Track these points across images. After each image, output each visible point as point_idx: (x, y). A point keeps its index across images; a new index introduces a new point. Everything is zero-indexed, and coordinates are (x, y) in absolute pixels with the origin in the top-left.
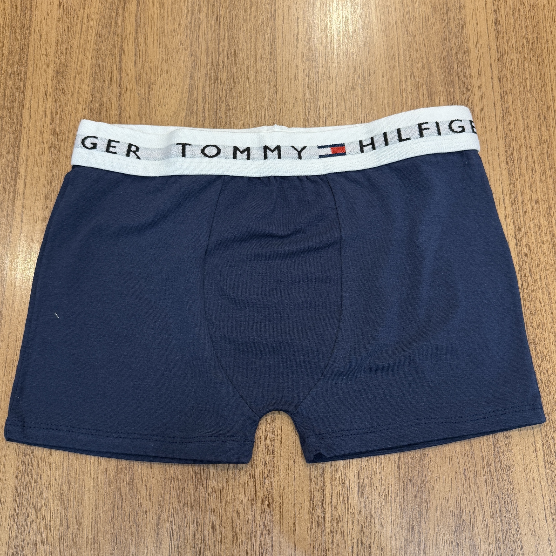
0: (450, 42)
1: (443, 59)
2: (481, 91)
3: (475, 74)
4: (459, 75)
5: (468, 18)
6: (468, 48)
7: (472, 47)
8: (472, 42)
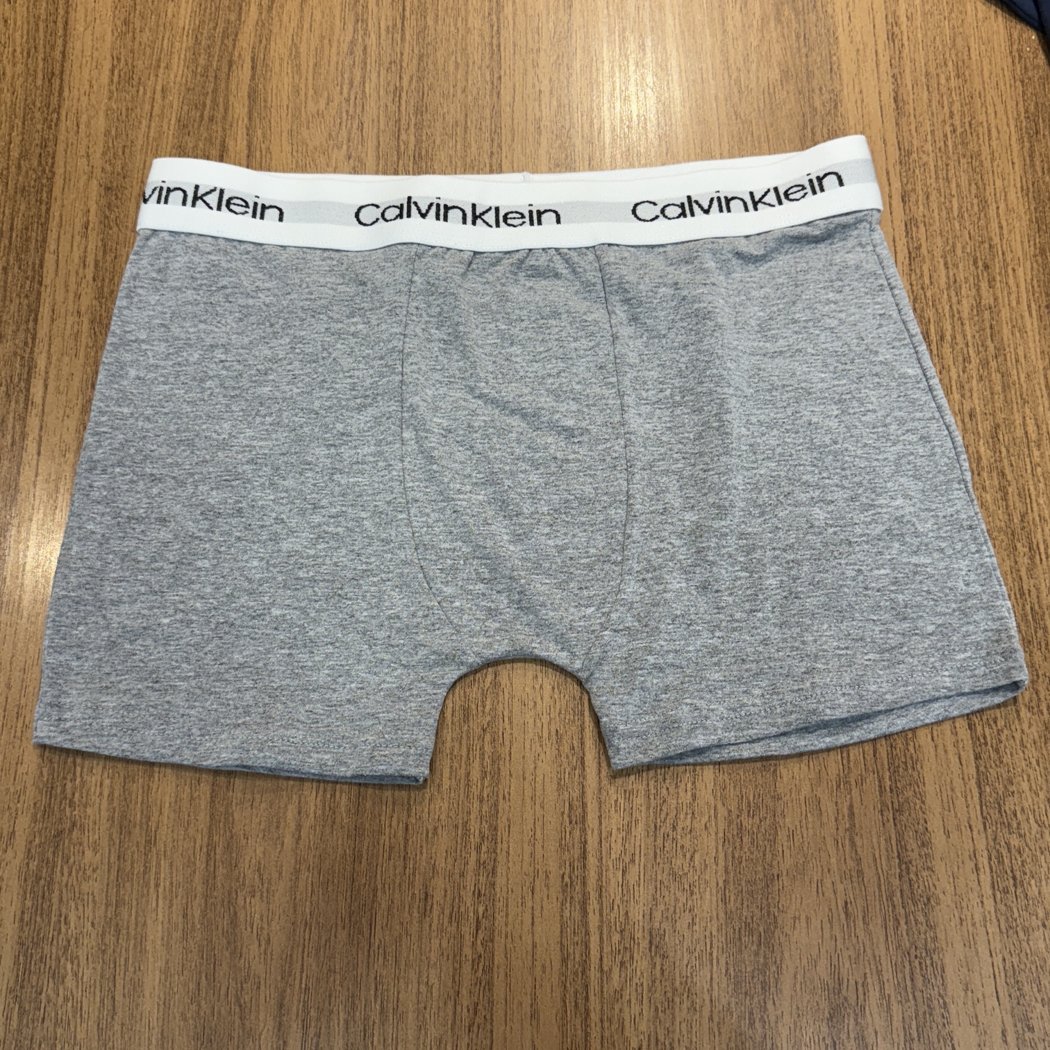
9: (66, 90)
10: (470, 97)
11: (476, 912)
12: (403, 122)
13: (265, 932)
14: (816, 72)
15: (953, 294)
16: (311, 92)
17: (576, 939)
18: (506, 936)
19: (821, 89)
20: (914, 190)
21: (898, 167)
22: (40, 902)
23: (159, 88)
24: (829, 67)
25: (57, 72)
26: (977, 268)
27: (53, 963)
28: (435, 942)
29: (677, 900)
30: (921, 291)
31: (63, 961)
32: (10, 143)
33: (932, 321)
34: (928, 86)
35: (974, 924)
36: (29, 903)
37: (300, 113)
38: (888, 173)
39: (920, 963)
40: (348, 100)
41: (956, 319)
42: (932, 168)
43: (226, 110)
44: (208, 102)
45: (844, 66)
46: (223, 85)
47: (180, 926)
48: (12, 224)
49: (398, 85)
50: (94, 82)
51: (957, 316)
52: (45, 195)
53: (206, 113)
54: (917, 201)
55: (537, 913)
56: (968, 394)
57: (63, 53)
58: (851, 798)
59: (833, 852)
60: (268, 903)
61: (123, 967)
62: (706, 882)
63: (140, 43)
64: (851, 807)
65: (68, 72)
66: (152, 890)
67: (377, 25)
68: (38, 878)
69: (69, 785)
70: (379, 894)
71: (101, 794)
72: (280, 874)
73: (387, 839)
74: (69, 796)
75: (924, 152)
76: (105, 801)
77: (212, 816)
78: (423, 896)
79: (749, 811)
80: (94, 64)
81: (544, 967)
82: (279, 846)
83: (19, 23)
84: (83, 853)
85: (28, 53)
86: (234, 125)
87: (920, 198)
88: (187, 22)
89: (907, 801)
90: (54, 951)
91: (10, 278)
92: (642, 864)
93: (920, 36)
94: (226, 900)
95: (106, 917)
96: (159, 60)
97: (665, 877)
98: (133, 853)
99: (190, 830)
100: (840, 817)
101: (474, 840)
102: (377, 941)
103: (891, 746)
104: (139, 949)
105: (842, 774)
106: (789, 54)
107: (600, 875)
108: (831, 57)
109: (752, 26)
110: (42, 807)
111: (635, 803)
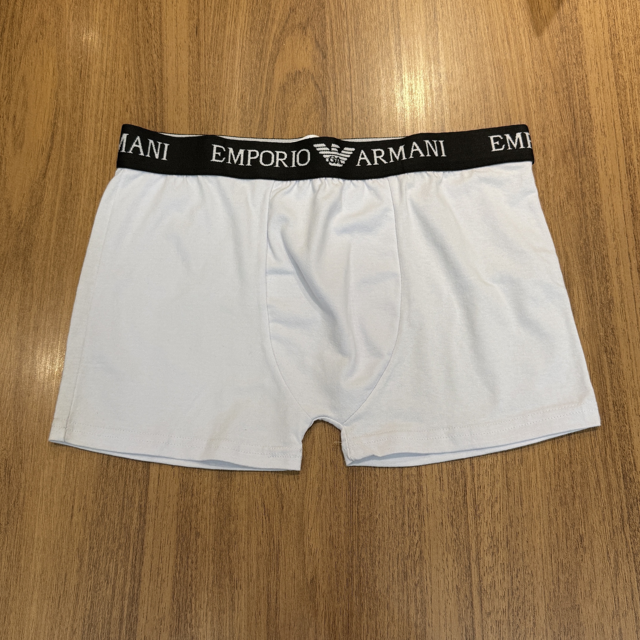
0: (586, 231)
1: (579, 248)
2: (620, 283)
3: (613, 263)
4: (597, 265)
5: (604, 204)
6: (605, 236)
7: (609, 235)
8: (608, 229)
14: (587, 193)
19: (590, 203)
21: (635, 251)
24: (594, 190)
38: (629, 254)
45: (602, 190)
58: (620, 624)
64: (620, 629)
69: (189, 615)
71: (206, 620)
74: (189, 621)
76: (209, 624)
77: (268, 634)
79: (565, 632)
100: (614, 635)
105: (615, 610)
106: (571, 182)
108: (595, 184)
109: (549, 165)
110: (175, 628)
111: (502, 628)
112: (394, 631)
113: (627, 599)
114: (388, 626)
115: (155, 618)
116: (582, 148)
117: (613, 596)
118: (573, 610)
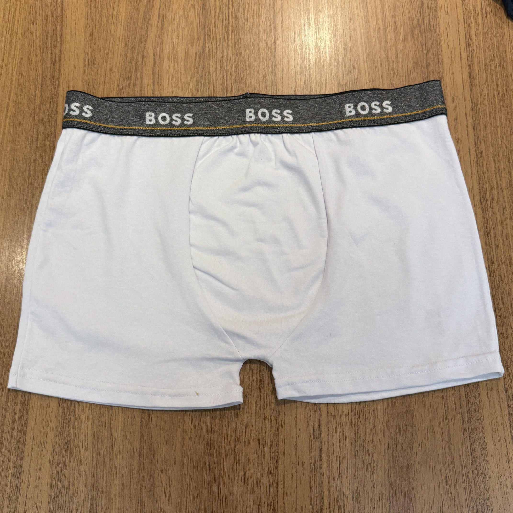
9: (62, 69)
10: (261, 75)
11: (269, 481)
12: (229, 87)
13: (168, 490)
14: (431, 63)
15: (498, 176)
16: (183, 72)
17: (317, 495)
18: (284, 493)
19: (433, 72)
20: (479, 123)
21: (471, 112)
22: (60, 475)
23: (108, 69)
24: (437, 61)
25: (57, 60)
26: (510, 163)
27: (67, 505)
28: (250, 496)
29: (365, 476)
30: (482, 174)
31: (71, 503)
32: (35, 96)
33: (488, 189)
34: (486, 71)
35: (507, 488)
36: (54, 476)
37: (178, 83)
38: (466, 115)
39: (481, 506)
40: (201, 76)
41: (499, 189)
42: (488, 112)
43: (142, 81)
44: (133, 76)
45: (445, 60)
46: (140, 68)
47: (128, 487)
48: (38, 138)
49: (226, 68)
50: (76, 65)
51: (500, 187)
52: (53, 123)
53: (132, 82)
54: (481, 129)
55: (299, 482)
56: (505, 226)
57: (60, 51)
58: (449, 426)
59: (440, 453)
60: (169, 476)
61: (100, 507)
62: (380, 468)
63: (98, 45)
64: (449, 431)
65: (63, 60)
66: (113, 469)
67: (215, 37)
68: (59, 464)
69: (72, 418)
70: (222, 472)
71: (88, 422)
72: (175, 462)
73: (226, 446)
74: (73, 423)
75: (484, 104)
76: (90, 426)
77: (141, 433)
78: (243, 474)
79: (400, 433)
80: (76, 56)
81: (302, 508)
82: (174, 449)
83: (38, 34)
84: (80, 451)
85: (43, 50)
86: (146, 88)
87: (482, 127)
88: (121, 35)
89: (475, 428)
90: (67, 499)
91: (37, 165)
92: (349, 459)
93: (482, 45)
94: (149, 475)
95: (91, 482)
96: (108, 54)
97: (360, 465)
98: (104, 452)
99: (131, 440)
100: (444, 436)
101: (268, 446)
102: (222, 495)
103: (468, 402)
104: (108, 498)
105: (444, 414)
106: (417, 53)
107: (329, 464)
108: (438, 56)
109: (399, 39)
110: (60, 429)
111: (345, 429)
112: (251, 430)
113: (455, 405)
114: (246, 426)
115: (43, 420)
116: (428, 25)
117: (443, 402)
118: (407, 414)
